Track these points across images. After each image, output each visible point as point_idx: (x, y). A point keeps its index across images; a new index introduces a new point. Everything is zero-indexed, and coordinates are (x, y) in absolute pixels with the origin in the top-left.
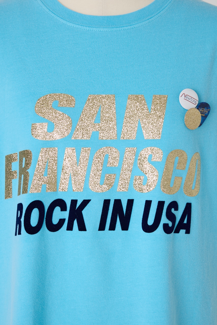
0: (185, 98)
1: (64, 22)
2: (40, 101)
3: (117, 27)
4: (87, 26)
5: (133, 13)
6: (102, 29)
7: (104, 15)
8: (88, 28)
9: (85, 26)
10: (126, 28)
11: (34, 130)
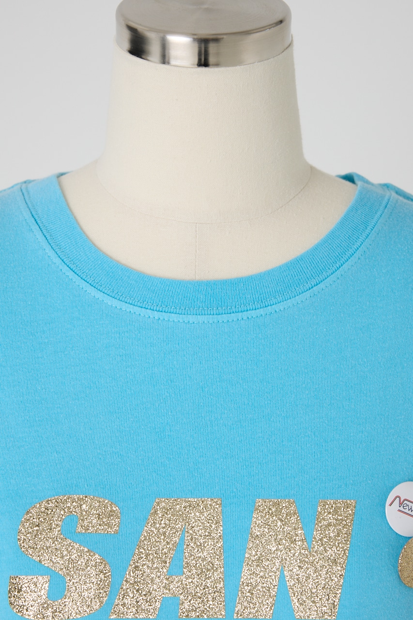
0: (401, 508)
1: (99, 295)
2: (31, 517)
3: (231, 311)
4: (155, 309)
5: (273, 270)
6: (191, 319)
7: (198, 278)
8: (157, 315)
9: (149, 308)
10: (253, 313)
11: (16, 593)
